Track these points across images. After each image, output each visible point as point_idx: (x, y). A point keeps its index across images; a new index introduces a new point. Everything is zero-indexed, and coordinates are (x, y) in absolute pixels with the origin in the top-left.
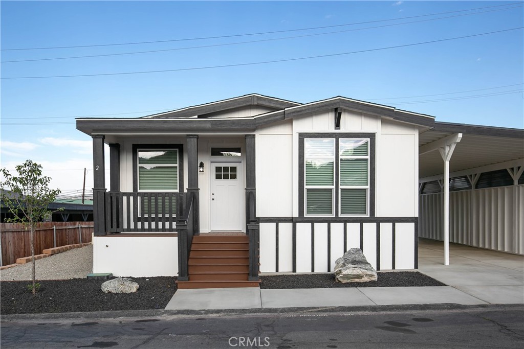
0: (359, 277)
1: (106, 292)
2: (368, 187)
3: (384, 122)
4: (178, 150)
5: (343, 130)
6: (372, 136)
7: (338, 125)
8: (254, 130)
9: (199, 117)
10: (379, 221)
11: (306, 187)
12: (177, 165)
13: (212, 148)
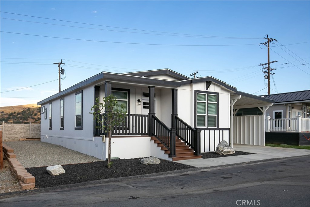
0: (229, 152)
1: (147, 164)
2: (217, 115)
3: (222, 89)
4: (128, 92)
5: (209, 90)
6: (218, 94)
7: (207, 88)
8: (177, 87)
9: (145, 77)
10: (219, 129)
11: (197, 114)
12: (127, 100)
13: (143, 93)
